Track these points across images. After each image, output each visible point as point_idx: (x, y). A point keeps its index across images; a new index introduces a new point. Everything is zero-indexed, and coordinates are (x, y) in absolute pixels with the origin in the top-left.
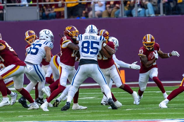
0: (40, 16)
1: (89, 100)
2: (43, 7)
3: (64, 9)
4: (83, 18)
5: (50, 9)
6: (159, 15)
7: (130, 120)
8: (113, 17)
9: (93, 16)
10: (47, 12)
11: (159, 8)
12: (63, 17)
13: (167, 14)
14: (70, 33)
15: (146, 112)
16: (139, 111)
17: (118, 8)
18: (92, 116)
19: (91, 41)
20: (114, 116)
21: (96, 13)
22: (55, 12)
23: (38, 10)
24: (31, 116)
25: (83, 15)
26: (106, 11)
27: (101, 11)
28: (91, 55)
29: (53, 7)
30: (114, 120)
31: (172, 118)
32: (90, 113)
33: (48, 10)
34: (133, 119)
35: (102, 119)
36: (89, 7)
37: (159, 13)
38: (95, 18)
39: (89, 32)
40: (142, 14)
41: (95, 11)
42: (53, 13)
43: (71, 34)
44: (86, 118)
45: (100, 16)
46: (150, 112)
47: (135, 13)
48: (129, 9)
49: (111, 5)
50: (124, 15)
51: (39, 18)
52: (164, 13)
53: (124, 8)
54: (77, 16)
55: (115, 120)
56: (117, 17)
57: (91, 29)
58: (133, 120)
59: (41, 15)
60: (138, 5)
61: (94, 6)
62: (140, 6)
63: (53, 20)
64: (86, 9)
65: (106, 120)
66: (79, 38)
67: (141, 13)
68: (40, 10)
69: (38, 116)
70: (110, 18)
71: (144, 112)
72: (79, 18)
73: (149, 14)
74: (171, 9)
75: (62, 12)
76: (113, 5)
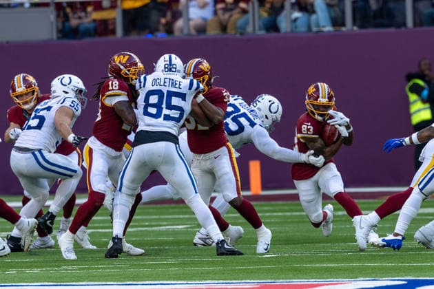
0: (59, 31)
1: (176, 233)
2: (64, 9)
3: (116, 15)
4: (161, 35)
5: (83, 14)
6: (344, 29)
7: (273, 281)
8: (233, 32)
9: (186, 32)
10: (74, 22)
11: (343, 12)
12: (113, 32)
13: (361, 27)
14: (124, 70)
15: (311, 262)
16: (296, 260)
17: (244, 12)
18: (181, 271)
19: (168, 91)
20: (235, 270)
21: (192, 23)
22: (94, 21)
23: (52, 17)
24: (36, 271)
25: (161, 27)
26: (216, 18)
27: (205, 20)
28: (165, 122)
29: (90, 9)
30: (234, 282)
31: (374, 275)
32: (177, 264)
33: (76, 16)
34: (279, 279)
35: (205, 278)
36: (174, 8)
37: (343, 24)
38: (189, 35)
39: (162, 71)
40: (301, 27)
41: (189, 20)
42: (89, 23)
43: (126, 74)
44: (169, 275)
45: (201, 30)
46: (322, 262)
47: (284, 23)
48: (270, 14)
49: (227, 4)
50: (260, 29)
51: (55, 36)
52: (354, 23)
53: (259, 12)
54: (147, 31)
55: (237, 281)
56: (241, 34)
57: (168, 63)
58: (279, 282)
59: (60, 26)
60: (293, 5)
61: (187, 7)
62: (296, 7)
63: (87, 40)
64: (169, 15)
65: (216, 282)
66: (140, 82)
67: (298, 23)
68: (58, 16)
69: (52, 271)
70: (225, 36)
71: (306, 263)
72: (150, 36)
73: (318, 25)
74: (372, 14)
75: (110, 22)
76: (231, 4)
